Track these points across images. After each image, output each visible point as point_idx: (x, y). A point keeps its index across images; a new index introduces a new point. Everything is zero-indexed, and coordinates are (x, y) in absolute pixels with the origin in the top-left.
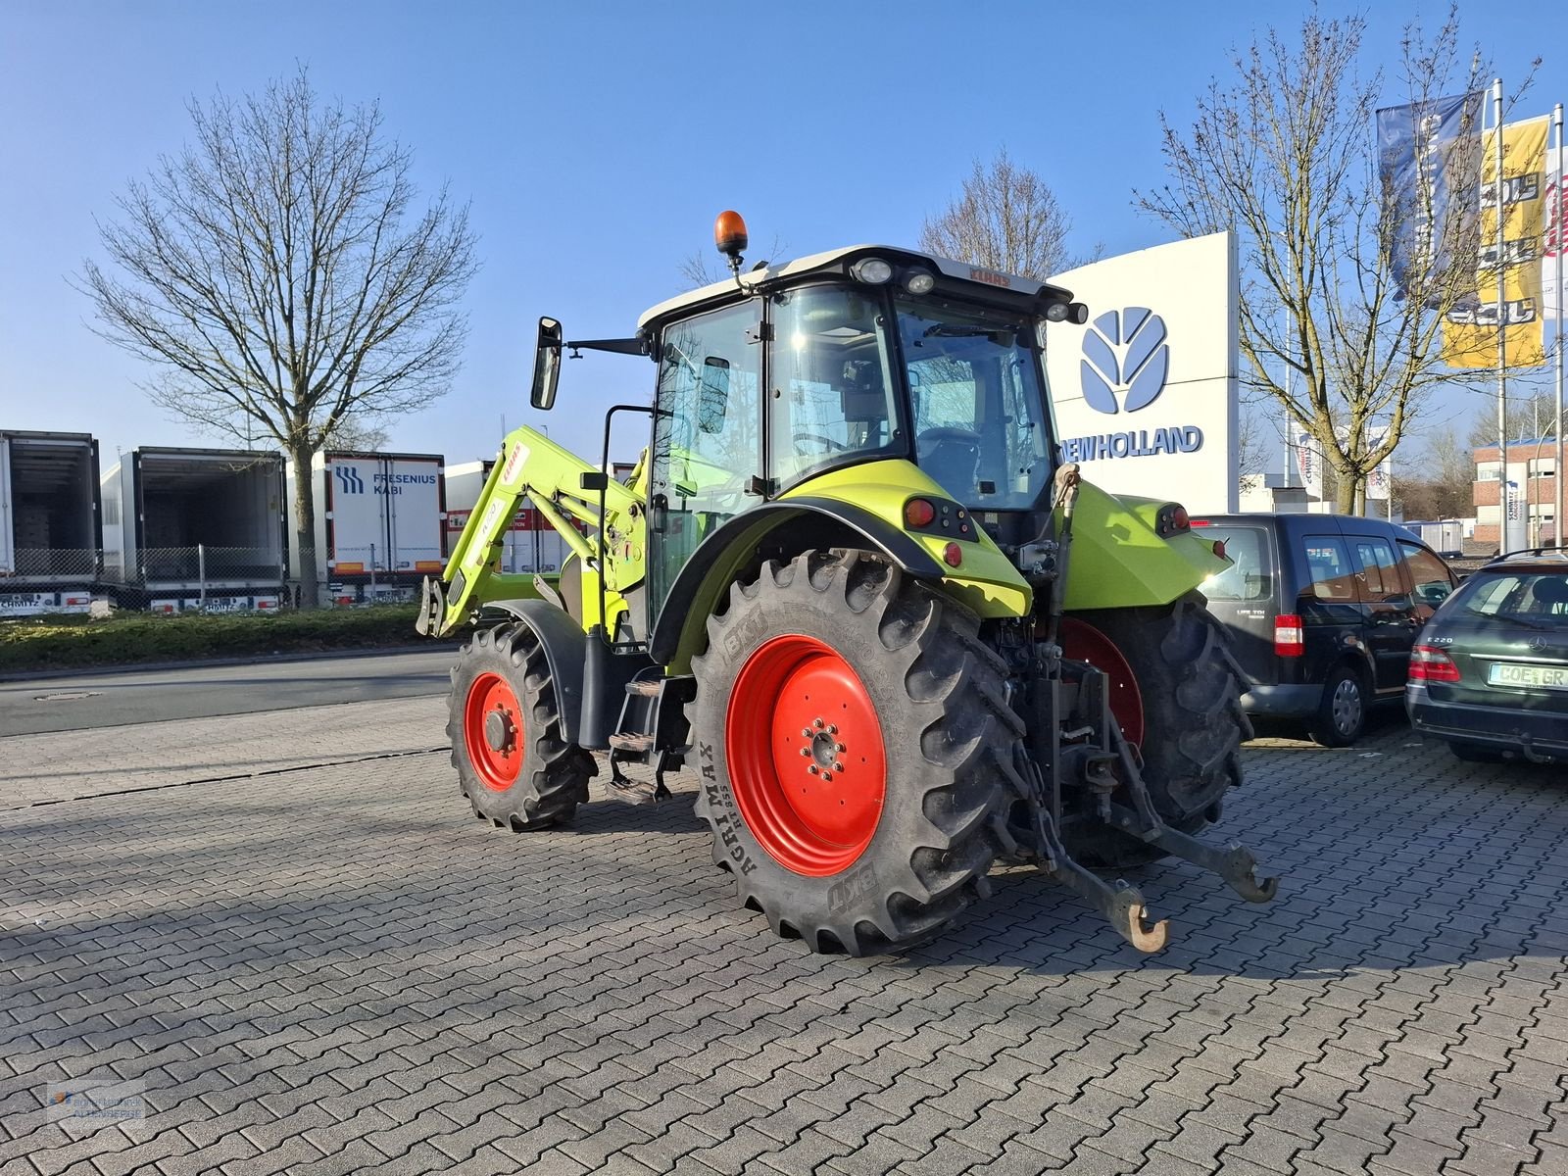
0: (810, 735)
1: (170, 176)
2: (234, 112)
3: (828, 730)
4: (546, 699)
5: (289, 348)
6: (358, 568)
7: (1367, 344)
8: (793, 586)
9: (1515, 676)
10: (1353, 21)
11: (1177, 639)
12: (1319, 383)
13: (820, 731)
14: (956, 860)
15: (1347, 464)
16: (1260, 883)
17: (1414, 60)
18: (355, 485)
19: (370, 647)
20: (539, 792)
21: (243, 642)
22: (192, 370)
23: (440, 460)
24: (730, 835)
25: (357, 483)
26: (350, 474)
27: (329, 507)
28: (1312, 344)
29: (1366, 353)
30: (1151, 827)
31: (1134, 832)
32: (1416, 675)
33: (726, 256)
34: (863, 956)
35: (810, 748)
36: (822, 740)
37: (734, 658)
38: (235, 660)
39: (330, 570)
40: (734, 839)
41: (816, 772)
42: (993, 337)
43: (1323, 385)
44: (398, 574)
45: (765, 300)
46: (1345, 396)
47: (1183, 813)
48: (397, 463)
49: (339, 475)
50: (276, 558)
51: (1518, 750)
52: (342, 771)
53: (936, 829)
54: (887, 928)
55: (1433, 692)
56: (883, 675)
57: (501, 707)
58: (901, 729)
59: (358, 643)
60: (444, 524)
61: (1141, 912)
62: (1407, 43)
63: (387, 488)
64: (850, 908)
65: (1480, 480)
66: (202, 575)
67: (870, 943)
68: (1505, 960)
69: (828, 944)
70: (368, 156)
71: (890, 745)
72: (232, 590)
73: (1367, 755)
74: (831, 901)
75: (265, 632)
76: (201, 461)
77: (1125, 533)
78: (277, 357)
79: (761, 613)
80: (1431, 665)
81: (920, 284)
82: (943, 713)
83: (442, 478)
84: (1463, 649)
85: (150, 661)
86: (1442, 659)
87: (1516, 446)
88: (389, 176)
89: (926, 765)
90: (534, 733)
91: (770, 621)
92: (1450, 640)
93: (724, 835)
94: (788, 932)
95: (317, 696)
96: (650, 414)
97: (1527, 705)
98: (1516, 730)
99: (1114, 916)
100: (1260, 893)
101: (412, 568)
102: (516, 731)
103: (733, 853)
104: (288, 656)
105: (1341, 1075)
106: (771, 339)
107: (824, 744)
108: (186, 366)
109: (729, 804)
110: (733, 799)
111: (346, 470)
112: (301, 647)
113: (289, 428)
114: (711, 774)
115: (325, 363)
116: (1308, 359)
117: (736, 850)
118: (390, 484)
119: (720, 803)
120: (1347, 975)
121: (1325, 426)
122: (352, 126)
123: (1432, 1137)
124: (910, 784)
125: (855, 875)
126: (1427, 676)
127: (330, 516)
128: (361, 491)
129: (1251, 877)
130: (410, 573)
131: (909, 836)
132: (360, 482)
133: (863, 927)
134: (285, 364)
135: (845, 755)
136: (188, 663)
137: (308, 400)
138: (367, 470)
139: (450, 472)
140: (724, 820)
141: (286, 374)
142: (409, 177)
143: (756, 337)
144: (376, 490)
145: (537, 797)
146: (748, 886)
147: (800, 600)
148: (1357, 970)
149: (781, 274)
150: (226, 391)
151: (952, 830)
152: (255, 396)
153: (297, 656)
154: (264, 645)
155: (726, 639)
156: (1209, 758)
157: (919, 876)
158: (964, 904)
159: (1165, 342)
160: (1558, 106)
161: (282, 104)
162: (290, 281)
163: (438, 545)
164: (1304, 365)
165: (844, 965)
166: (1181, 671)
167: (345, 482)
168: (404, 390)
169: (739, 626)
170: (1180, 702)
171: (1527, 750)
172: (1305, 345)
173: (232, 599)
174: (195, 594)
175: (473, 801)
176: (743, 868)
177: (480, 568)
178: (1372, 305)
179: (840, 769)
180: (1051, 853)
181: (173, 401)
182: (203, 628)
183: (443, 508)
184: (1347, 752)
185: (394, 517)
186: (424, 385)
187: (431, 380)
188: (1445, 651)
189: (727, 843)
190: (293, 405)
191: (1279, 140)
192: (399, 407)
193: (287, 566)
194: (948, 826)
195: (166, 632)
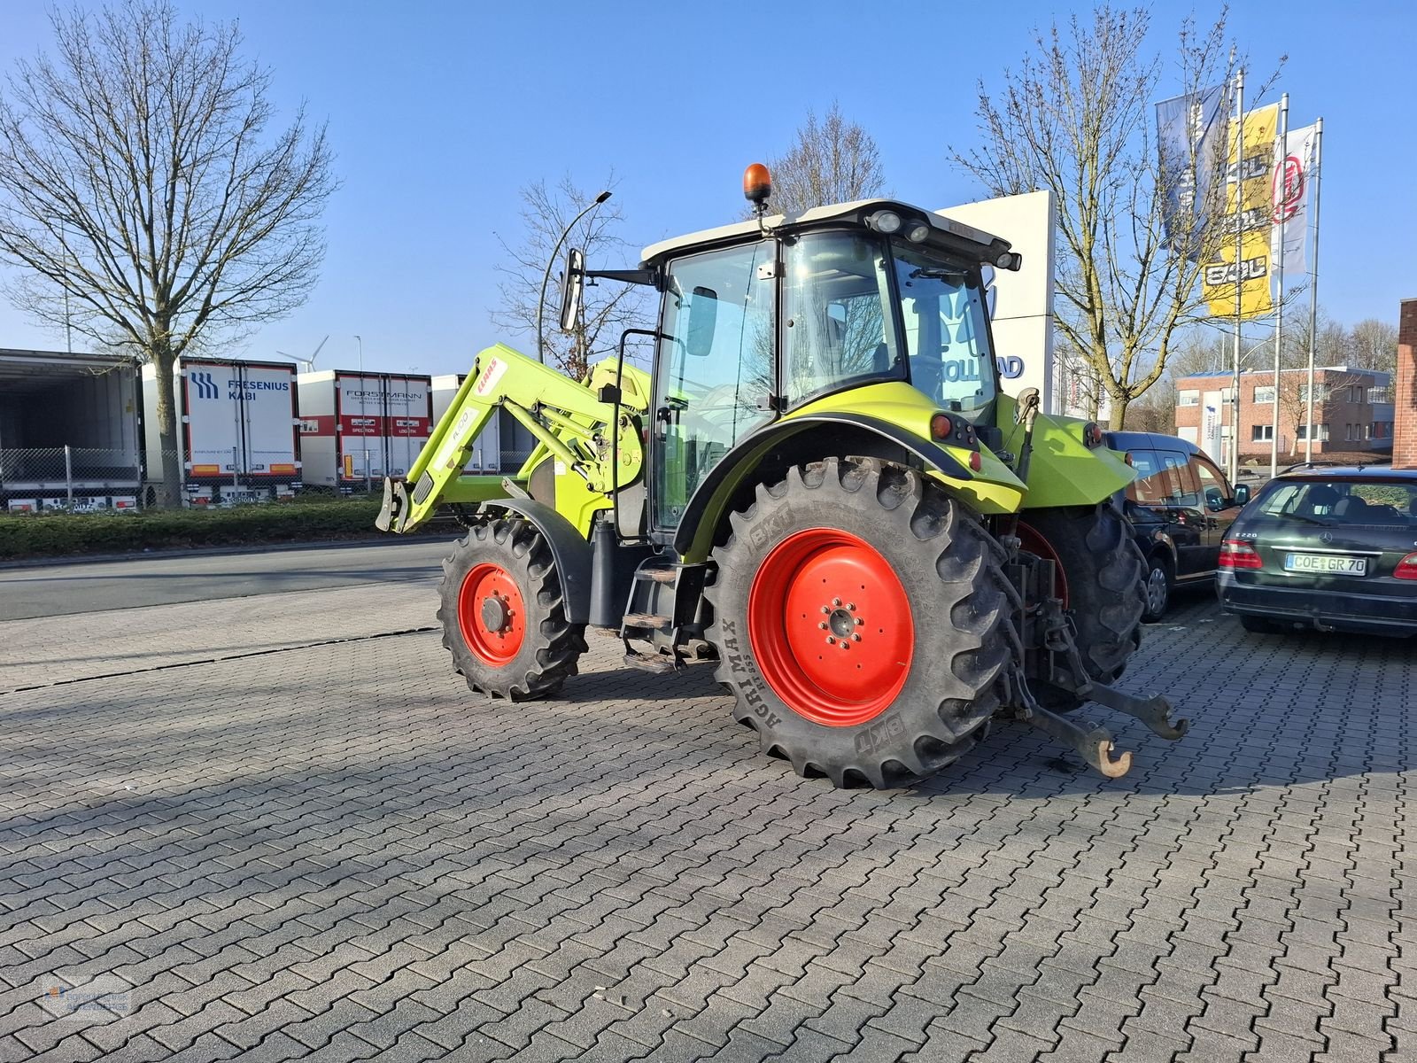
0: (828, 612)
1: (28, 81)
2: (89, 21)
3: (848, 607)
4: (551, 586)
5: (150, 258)
6: (214, 470)
7: (1138, 289)
8: (822, 487)
9: (1307, 564)
10: (1138, 12)
11: (1100, 531)
12: (1098, 321)
13: (838, 608)
14: (974, 709)
15: (1120, 390)
16: (1173, 724)
17: (1188, 49)
18: (210, 391)
19: (238, 545)
20: (542, 666)
21: (114, 540)
22: (51, 275)
23: (293, 369)
24: (754, 696)
25: (212, 388)
26: (205, 380)
27: (185, 412)
28: (1095, 289)
29: (1137, 297)
30: (1084, 682)
31: (1069, 688)
32: (1225, 563)
33: (752, 203)
34: (887, 788)
35: (827, 622)
36: (838, 616)
37: (759, 548)
38: (108, 557)
39: (187, 471)
40: (758, 698)
41: (833, 642)
42: (945, 279)
43: (1102, 323)
44: (253, 476)
45: (778, 243)
46: (1119, 333)
47: (1102, 671)
48: (250, 370)
49: (194, 380)
50: (132, 460)
51: (1308, 622)
52: (300, 656)
53: (963, 684)
54: (913, 763)
55: (1239, 576)
56: (915, 560)
57: (496, 593)
58: (932, 604)
59: (225, 541)
60: (297, 428)
61: (1109, 746)
62: (1184, 34)
63: (242, 393)
64: (877, 750)
65: (1181, 405)
66: (69, 475)
67: (895, 778)
68: (1360, 776)
69: (853, 780)
70: (227, 73)
71: (919, 618)
72: (91, 490)
73: (1175, 629)
74: (858, 746)
75: (136, 530)
76: (54, 364)
77: (1060, 446)
78: (139, 267)
79: (790, 510)
80: (1238, 555)
81: (918, 234)
82: (972, 590)
83: (295, 385)
84: (1267, 543)
85: (23, 558)
86: (1248, 550)
87: (1211, 378)
88: (247, 94)
89: (955, 633)
90: (537, 615)
91: (798, 517)
92: (1254, 535)
93: (747, 696)
94: (811, 773)
95: (212, 590)
96: (653, 337)
97: (1317, 586)
98: (1307, 606)
99: (1085, 751)
100: (1175, 732)
101: (267, 471)
102: (514, 614)
103: (757, 711)
104: (160, 554)
105: (1290, 858)
106: (784, 276)
107: (839, 619)
108: (44, 271)
109: (753, 670)
110: (756, 666)
111: (201, 375)
112: (171, 545)
113: (152, 335)
114: (734, 645)
115: (185, 272)
116: (1091, 300)
117: (761, 708)
118: (244, 391)
119: (743, 669)
120: (1253, 790)
121: (1103, 357)
122: (212, 45)
123: (1373, 896)
124: (940, 649)
125: (882, 723)
126: (1236, 564)
127: (185, 419)
128: (216, 397)
129: (1165, 719)
130: (265, 475)
131: (937, 690)
132: (216, 388)
133: (889, 766)
134: (146, 272)
135: (862, 627)
136: (62, 559)
137: (169, 306)
138: (222, 377)
139: (302, 379)
140: (748, 683)
141: (147, 281)
142: (266, 96)
143: (770, 274)
144: (231, 395)
145: (540, 671)
146: (771, 737)
147: (830, 499)
148: (1259, 786)
149: (798, 220)
150: (85, 296)
151: (976, 684)
152: (116, 302)
153: (168, 553)
154: (135, 543)
155: (752, 532)
156: (1124, 628)
157: (946, 722)
158: (973, 744)
159: (993, 284)
160: (1284, 95)
161: (139, 17)
162: (150, 191)
163: (292, 449)
164: (1088, 306)
165: (867, 798)
166: (1103, 557)
167: (201, 387)
168: (263, 301)
169: (766, 521)
170: (1101, 583)
171: (1316, 621)
172: (1090, 289)
173: (90, 499)
174: (61, 494)
175: (468, 677)
176: (767, 723)
177: (451, 471)
178: (1143, 257)
179: (859, 639)
180: (1027, 704)
181: (32, 304)
182: (75, 526)
183: (296, 414)
184: (1159, 627)
185: (248, 421)
186: (283, 296)
187: (291, 292)
188: (1252, 543)
189: (751, 702)
190: (154, 312)
191: (1074, 112)
192: (260, 316)
193: (145, 468)
194: (973, 682)
195: (39, 530)
